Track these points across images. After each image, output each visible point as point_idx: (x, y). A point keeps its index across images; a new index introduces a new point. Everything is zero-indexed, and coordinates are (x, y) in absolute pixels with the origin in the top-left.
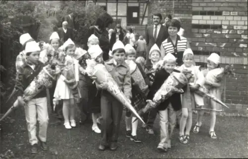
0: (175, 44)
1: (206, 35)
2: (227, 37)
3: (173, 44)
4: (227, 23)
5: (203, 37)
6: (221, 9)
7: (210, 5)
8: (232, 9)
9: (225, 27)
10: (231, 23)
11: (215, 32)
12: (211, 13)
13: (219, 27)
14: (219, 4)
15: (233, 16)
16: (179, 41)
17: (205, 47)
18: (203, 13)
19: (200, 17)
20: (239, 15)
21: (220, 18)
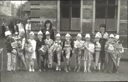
0: (103, 34)
1: (35, 25)
2: (42, 25)
3: (102, 34)
4: (42, 21)
5: (34, 25)
6: (39, 16)
7: (36, 15)
8: (43, 16)
9: (41, 22)
10: (43, 21)
11: (38, 24)
12: (36, 18)
13: (39, 22)
14: (39, 15)
15: (43, 18)
16: (104, 34)
17: (35, 29)
18: (34, 18)
19: (33, 19)
20: (45, 18)
21: (39, 19)
